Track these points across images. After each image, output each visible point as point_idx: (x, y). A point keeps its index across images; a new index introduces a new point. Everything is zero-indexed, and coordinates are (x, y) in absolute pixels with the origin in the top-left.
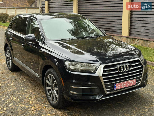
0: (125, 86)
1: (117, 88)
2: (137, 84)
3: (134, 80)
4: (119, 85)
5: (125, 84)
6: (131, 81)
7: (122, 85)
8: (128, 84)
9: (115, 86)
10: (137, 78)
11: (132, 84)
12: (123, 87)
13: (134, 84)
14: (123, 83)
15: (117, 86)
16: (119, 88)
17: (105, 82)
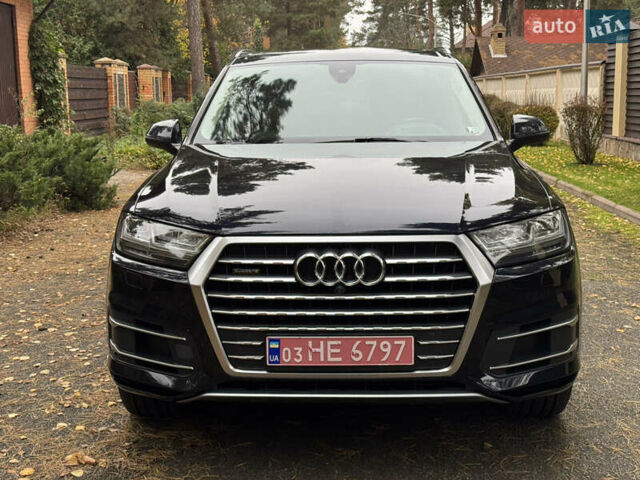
0: (340, 359)
1: (286, 360)
2: (419, 364)
3: (403, 343)
4: (300, 349)
5: (333, 347)
6: (375, 343)
7: (317, 350)
8: (357, 355)
9: (274, 345)
10: (418, 335)
11: (384, 359)
12: (322, 359)
13: (397, 359)
14: (322, 343)
15: (287, 352)
16: (296, 360)
17: (218, 319)
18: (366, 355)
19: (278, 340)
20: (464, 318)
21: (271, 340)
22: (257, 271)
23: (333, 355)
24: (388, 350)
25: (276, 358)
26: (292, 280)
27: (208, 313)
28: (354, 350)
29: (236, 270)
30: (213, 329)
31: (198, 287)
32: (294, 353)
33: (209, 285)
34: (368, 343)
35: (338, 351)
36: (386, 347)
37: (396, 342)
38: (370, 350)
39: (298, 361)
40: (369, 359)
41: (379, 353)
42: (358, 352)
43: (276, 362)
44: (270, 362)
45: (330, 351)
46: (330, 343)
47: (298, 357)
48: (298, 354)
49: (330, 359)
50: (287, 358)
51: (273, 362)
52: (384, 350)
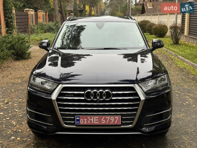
0: (98, 123)
1: (81, 123)
2: (122, 124)
3: (118, 118)
4: (86, 120)
5: (96, 119)
6: (109, 118)
7: (91, 120)
8: (103, 121)
10: (122, 115)
11: (112, 123)
12: (93, 123)
13: (116, 123)
14: (93, 118)
15: (82, 120)
16: (84, 123)
17: (60, 110)
18: (106, 122)
19: (79, 117)
20: (136, 110)
21: (77, 117)
22: (73, 95)
23: (96, 121)
24: (113, 120)
25: (79, 122)
26: (84, 98)
27: (57, 108)
28: (102, 120)
29: (66, 95)
30: (59, 113)
31: (54, 100)
32: (84, 121)
33: (58, 100)
34: (107, 118)
35: (98, 120)
36: (112, 119)
37: (115, 118)
38: (107, 120)
39: (85, 123)
40: (107, 123)
41: (110, 121)
42: (104, 120)
43: (79, 123)
44: (77, 123)
45: (95, 120)
46: (95, 118)
47: (85, 122)
48: (85, 121)
49: (95, 123)
50: (82, 122)
51: (78, 123)
52: (112, 120)
